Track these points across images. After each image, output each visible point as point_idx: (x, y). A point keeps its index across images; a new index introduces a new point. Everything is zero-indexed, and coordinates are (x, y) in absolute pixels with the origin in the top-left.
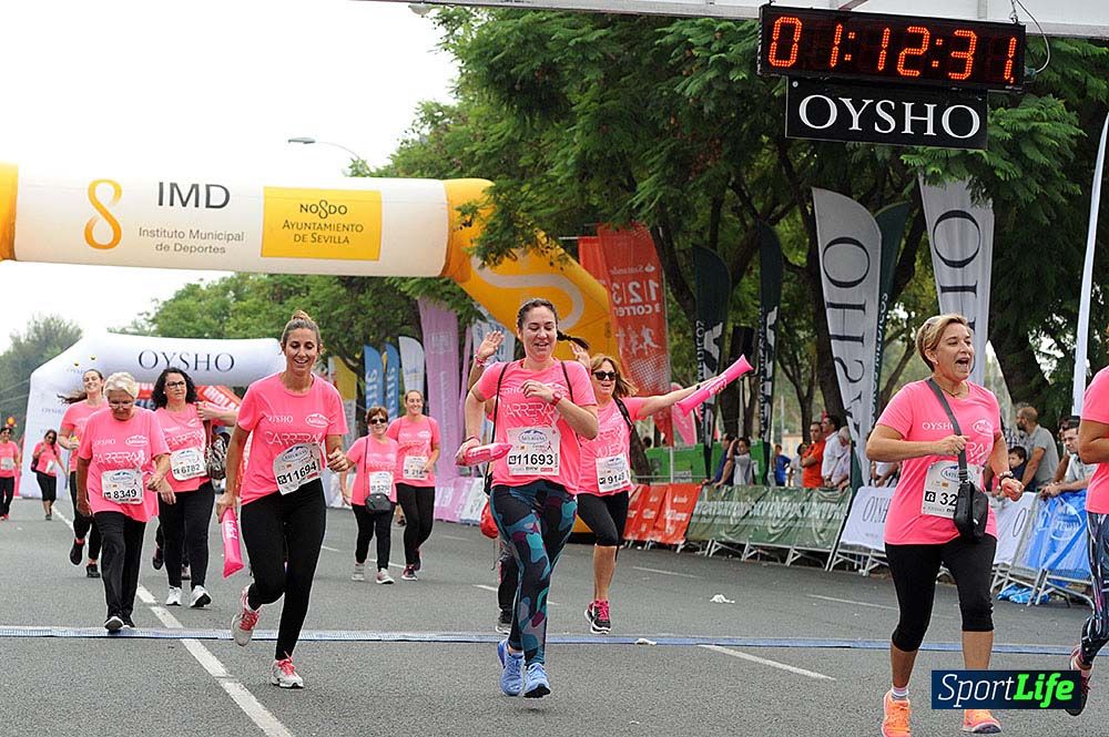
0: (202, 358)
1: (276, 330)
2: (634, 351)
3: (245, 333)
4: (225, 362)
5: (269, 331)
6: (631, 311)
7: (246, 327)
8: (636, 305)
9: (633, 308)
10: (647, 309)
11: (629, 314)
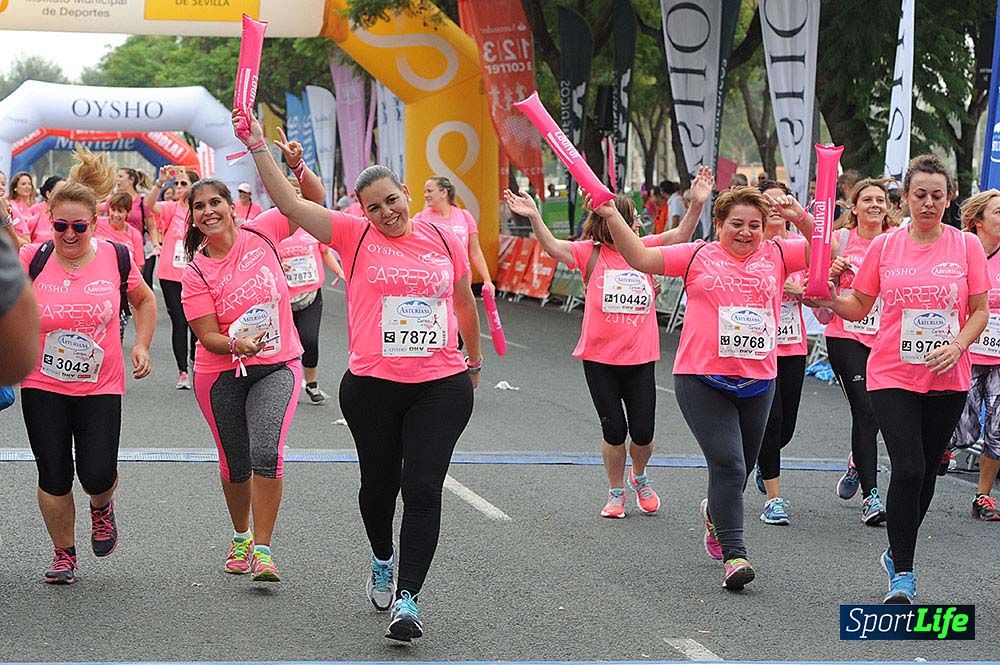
0: (133, 106)
1: (202, 79)
2: (509, 108)
3: (173, 81)
4: (154, 110)
5: (196, 79)
6: (507, 69)
7: (176, 76)
8: (511, 62)
9: (508, 65)
10: (521, 67)
11: (504, 70)
